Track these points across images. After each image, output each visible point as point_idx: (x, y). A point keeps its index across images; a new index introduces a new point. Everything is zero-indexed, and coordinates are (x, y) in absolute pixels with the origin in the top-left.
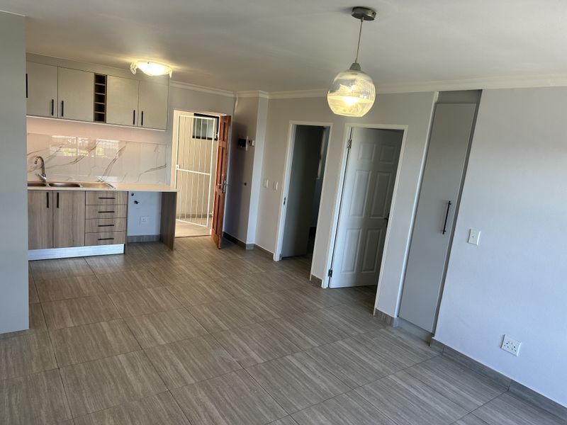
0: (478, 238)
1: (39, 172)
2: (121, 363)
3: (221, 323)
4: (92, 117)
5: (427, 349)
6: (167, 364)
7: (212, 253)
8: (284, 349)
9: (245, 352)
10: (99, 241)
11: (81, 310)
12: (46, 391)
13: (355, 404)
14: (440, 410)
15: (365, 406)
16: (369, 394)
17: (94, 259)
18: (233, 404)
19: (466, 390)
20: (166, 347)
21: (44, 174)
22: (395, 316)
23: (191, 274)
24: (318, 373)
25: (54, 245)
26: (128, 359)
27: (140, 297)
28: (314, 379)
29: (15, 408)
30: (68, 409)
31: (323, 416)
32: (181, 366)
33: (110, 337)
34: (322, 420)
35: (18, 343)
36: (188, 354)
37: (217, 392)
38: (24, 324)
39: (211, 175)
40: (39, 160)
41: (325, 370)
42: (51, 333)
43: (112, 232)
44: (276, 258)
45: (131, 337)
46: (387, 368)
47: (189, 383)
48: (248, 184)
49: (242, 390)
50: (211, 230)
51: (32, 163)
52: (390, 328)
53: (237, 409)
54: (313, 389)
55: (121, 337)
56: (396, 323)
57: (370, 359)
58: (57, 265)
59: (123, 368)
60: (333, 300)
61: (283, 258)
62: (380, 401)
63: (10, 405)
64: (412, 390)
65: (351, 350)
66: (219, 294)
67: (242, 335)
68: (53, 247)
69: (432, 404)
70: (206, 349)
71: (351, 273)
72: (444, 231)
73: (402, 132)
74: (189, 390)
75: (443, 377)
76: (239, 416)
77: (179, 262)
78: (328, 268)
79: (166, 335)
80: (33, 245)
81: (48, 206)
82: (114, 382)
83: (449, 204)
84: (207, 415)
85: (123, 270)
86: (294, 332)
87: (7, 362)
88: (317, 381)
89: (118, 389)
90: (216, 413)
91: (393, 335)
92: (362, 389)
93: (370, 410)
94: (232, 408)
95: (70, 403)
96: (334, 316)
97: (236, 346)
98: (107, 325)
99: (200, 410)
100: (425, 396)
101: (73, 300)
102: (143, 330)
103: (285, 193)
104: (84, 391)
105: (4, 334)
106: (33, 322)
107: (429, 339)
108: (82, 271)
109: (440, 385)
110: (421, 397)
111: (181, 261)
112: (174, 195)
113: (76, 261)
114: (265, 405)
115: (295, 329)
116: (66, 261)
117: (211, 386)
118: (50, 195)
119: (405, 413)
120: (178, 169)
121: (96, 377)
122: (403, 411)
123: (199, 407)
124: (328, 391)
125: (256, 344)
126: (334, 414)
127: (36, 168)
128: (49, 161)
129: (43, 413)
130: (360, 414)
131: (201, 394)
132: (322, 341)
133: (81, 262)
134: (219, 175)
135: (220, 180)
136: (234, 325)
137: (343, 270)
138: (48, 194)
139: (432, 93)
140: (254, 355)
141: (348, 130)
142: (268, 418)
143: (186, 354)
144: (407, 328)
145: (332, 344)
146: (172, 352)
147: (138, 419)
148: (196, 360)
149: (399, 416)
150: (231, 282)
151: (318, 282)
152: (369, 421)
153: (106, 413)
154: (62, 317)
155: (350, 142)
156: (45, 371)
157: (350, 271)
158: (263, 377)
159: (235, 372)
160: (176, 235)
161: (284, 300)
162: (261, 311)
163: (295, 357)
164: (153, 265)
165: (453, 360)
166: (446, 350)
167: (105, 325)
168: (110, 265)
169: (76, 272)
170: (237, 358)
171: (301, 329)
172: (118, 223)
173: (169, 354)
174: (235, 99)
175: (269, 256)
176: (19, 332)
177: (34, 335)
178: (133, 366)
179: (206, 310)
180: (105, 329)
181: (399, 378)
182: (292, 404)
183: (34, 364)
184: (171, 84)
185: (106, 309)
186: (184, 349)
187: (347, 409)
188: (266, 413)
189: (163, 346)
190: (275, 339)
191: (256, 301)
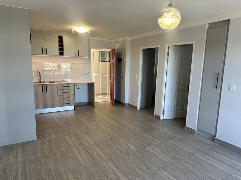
0: (234, 88)
1: (39, 78)
2: (74, 152)
3: (116, 135)
4: (58, 53)
5: (212, 143)
6: (94, 151)
7: (110, 108)
8: (145, 145)
9: (128, 146)
10: (64, 105)
11: (57, 132)
12: (44, 163)
13: (181, 167)
14: (223, 169)
15: (186, 168)
16: (187, 163)
17: (62, 112)
18: (124, 168)
19: (235, 160)
20: (93, 145)
21: (40, 79)
22: (196, 129)
23: (102, 116)
24: (162, 154)
25: (46, 107)
26: (78, 150)
27: (82, 126)
28: (160, 157)
29: (31, 170)
30: (53, 170)
31: (166, 173)
32: (100, 152)
33: (70, 142)
34: (166, 174)
35: (32, 145)
36: (103, 147)
37: (117, 163)
38: (35, 138)
39: (108, 75)
40: (38, 73)
41: (165, 153)
42: (45, 141)
43: (69, 100)
44: (138, 108)
45: (79, 141)
46: (194, 151)
47: (104, 159)
48: (123, 78)
49: (128, 162)
50: (109, 99)
51: (35, 74)
52: (194, 135)
53: (126, 170)
54: (160, 161)
55: (74, 141)
56: (197, 132)
57: (186, 148)
58: (48, 115)
59: (75, 154)
60: (166, 124)
61: (141, 108)
62: (193, 166)
63: (29, 169)
64: (208, 161)
65: (177, 144)
66: (114, 123)
67: (126, 139)
68: (46, 108)
69: (219, 167)
70: (111, 145)
71: (173, 112)
72: (217, 87)
73: (193, 44)
74: (104, 162)
75: (223, 155)
76: (127, 172)
77: (97, 112)
78: (162, 110)
79: (93, 140)
80: (37, 107)
81: (43, 91)
82: (72, 160)
83: (218, 74)
84: (113, 172)
85: (74, 116)
86: (149, 138)
87: (28, 153)
88: (162, 158)
89: (74, 162)
90: (117, 171)
91: (195, 138)
92: (184, 161)
93: (188, 169)
94: (124, 169)
95: (54, 168)
96: (167, 131)
97: (123, 144)
98: (68, 137)
99: (110, 170)
100: (215, 163)
101: (54, 128)
102: (83, 138)
103: (140, 79)
104: (59, 163)
105: (27, 142)
106: (38, 137)
107: (213, 138)
108: (58, 117)
109: (221, 158)
110: (213, 164)
111: (98, 111)
112: (93, 84)
113: (55, 113)
114: (139, 168)
115: (149, 136)
116: (51, 113)
117: (114, 160)
118: (43, 86)
119: (206, 170)
120: (94, 74)
121: (64, 157)
122: (204, 170)
123: (109, 169)
124: (167, 161)
125: (132, 143)
126: (171, 171)
127: (37, 76)
128: (42, 73)
129: (43, 172)
130: (184, 171)
131: (110, 164)
132: (162, 141)
133: (57, 113)
134: (111, 75)
135: (112, 77)
136: (122, 135)
137: (169, 111)
138: (42, 86)
139: (205, 25)
140: (132, 147)
141: (167, 47)
142: (140, 173)
143: (102, 147)
144: (202, 134)
145: (167, 142)
146: (96, 147)
147: (83, 174)
148: (107, 150)
149: (203, 172)
150: (119, 118)
151: (158, 117)
152: (188, 174)
153: (69, 172)
154: (50, 135)
155: (168, 53)
156: (43, 156)
157: (173, 111)
158: (137, 156)
159: (124, 154)
160: (95, 102)
161: (143, 125)
162: (133, 130)
163: (150, 148)
164: (86, 113)
165: (226, 147)
166: (222, 143)
167: (67, 137)
168: (69, 114)
169: (55, 117)
170: (124, 148)
171: (152, 137)
172: (71, 97)
173: (95, 148)
174: (116, 42)
175: (135, 108)
176: (33, 141)
177: (39, 142)
178: (80, 153)
179: (110, 130)
180: (68, 138)
181: (201, 155)
182: (151, 167)
183: (39, 153)
184: (89, 38)
185: (68, 131)
186: (101, 145)
187: (177, 169)
188: (140, 171)
189: (92, 144)
190: (141, 141)
191: (131, 125)
